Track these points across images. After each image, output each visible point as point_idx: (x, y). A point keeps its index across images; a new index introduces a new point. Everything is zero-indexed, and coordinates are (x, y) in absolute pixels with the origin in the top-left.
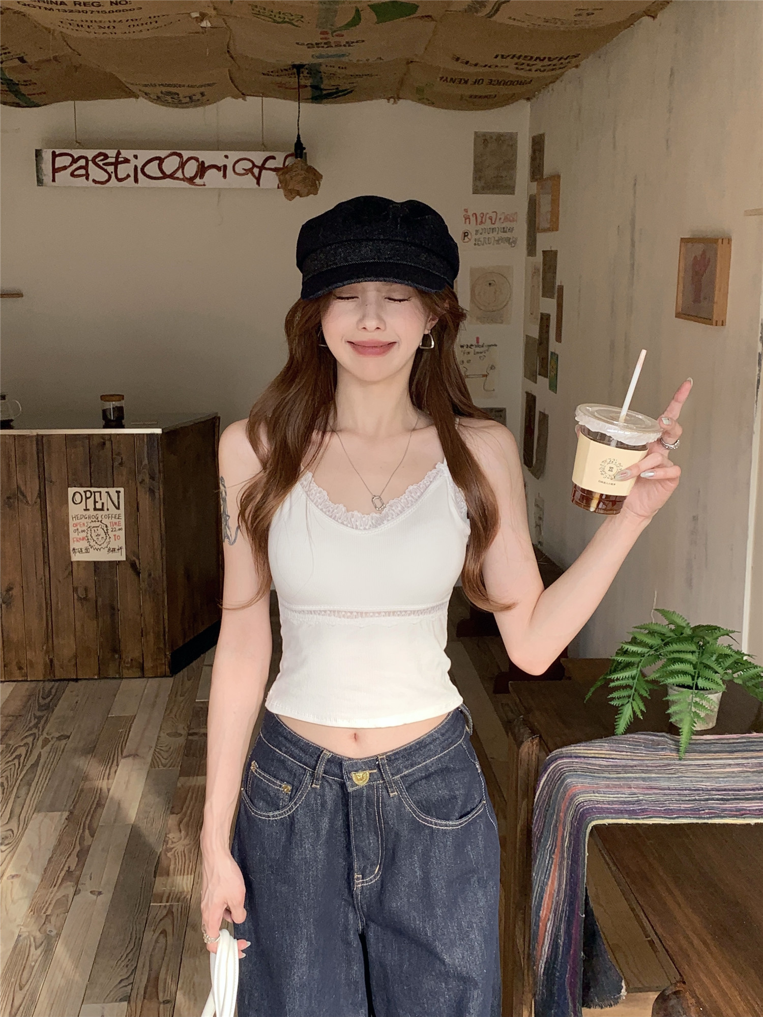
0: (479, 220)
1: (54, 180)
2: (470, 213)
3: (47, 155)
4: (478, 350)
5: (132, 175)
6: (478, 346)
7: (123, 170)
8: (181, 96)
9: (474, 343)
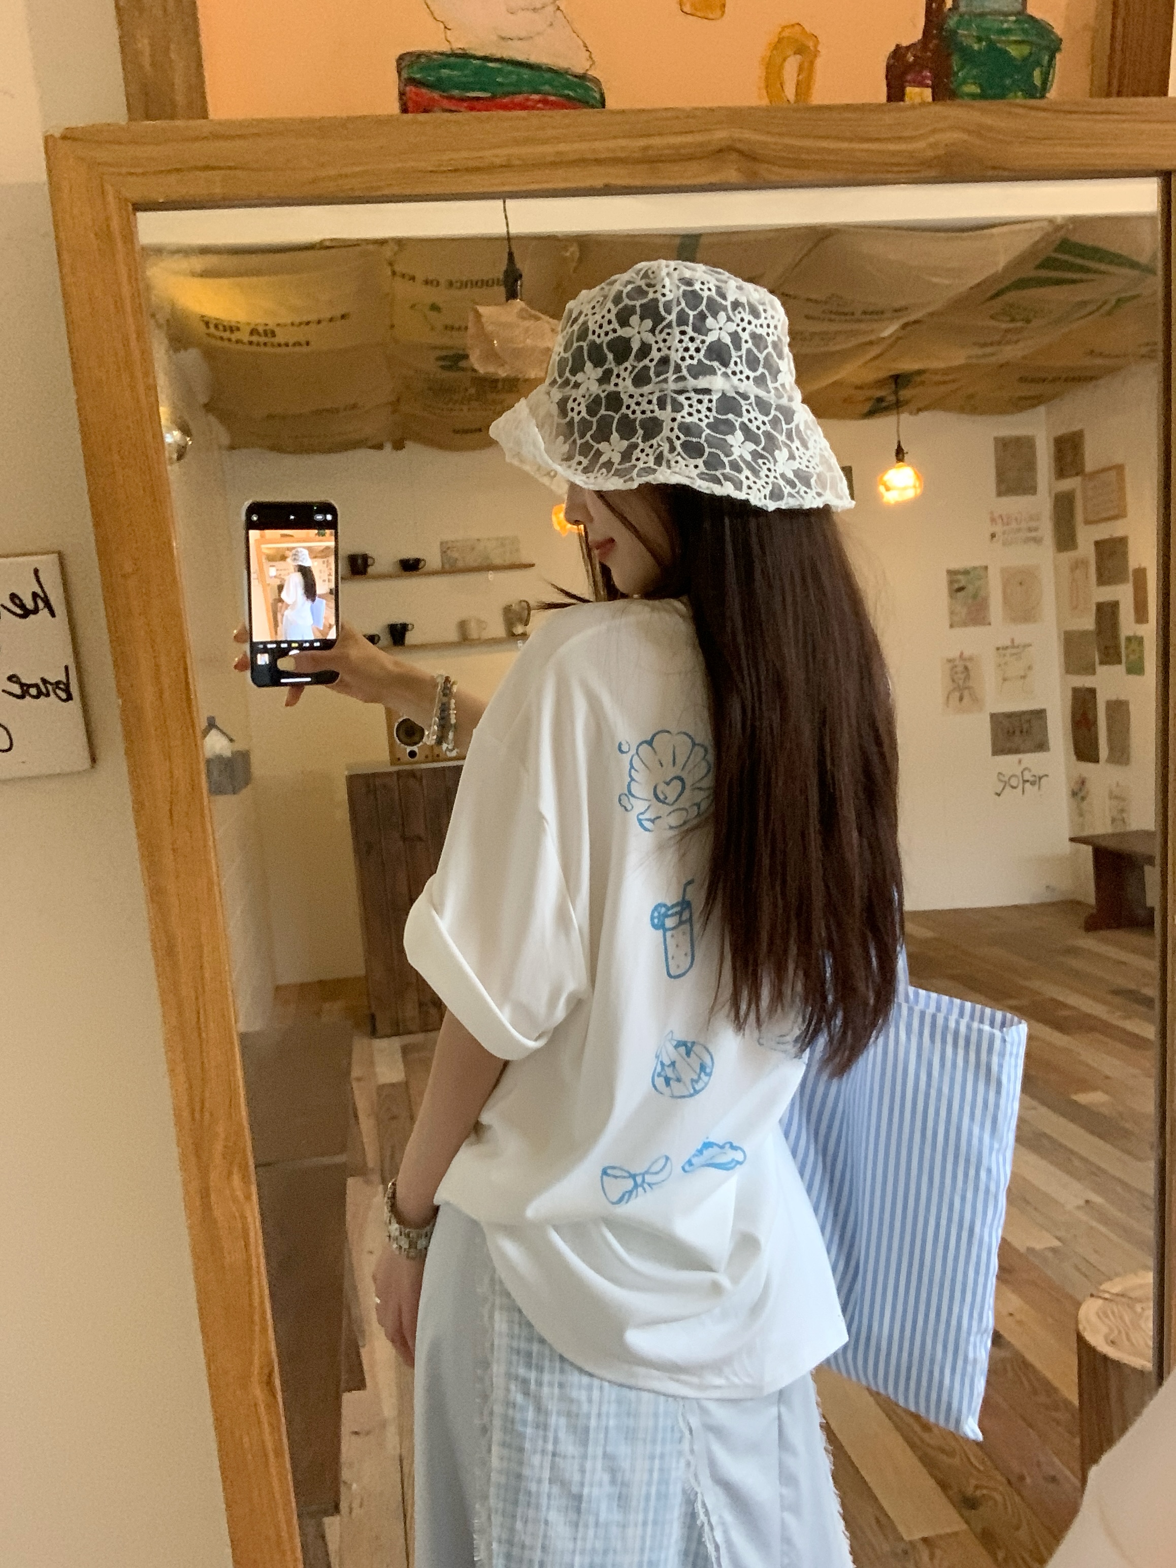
0: (1005, 520)
2: (996, 515)
4: (1014, 651)
6: (1013, 647)
9: (1009, 643)
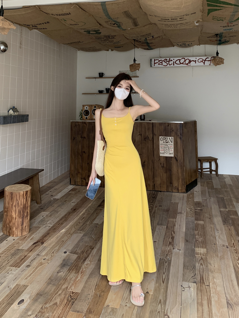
1: (154, 66)
3: (153, 60)
5: (173, 64)
7: (171, 63)
8: (186, 44)
